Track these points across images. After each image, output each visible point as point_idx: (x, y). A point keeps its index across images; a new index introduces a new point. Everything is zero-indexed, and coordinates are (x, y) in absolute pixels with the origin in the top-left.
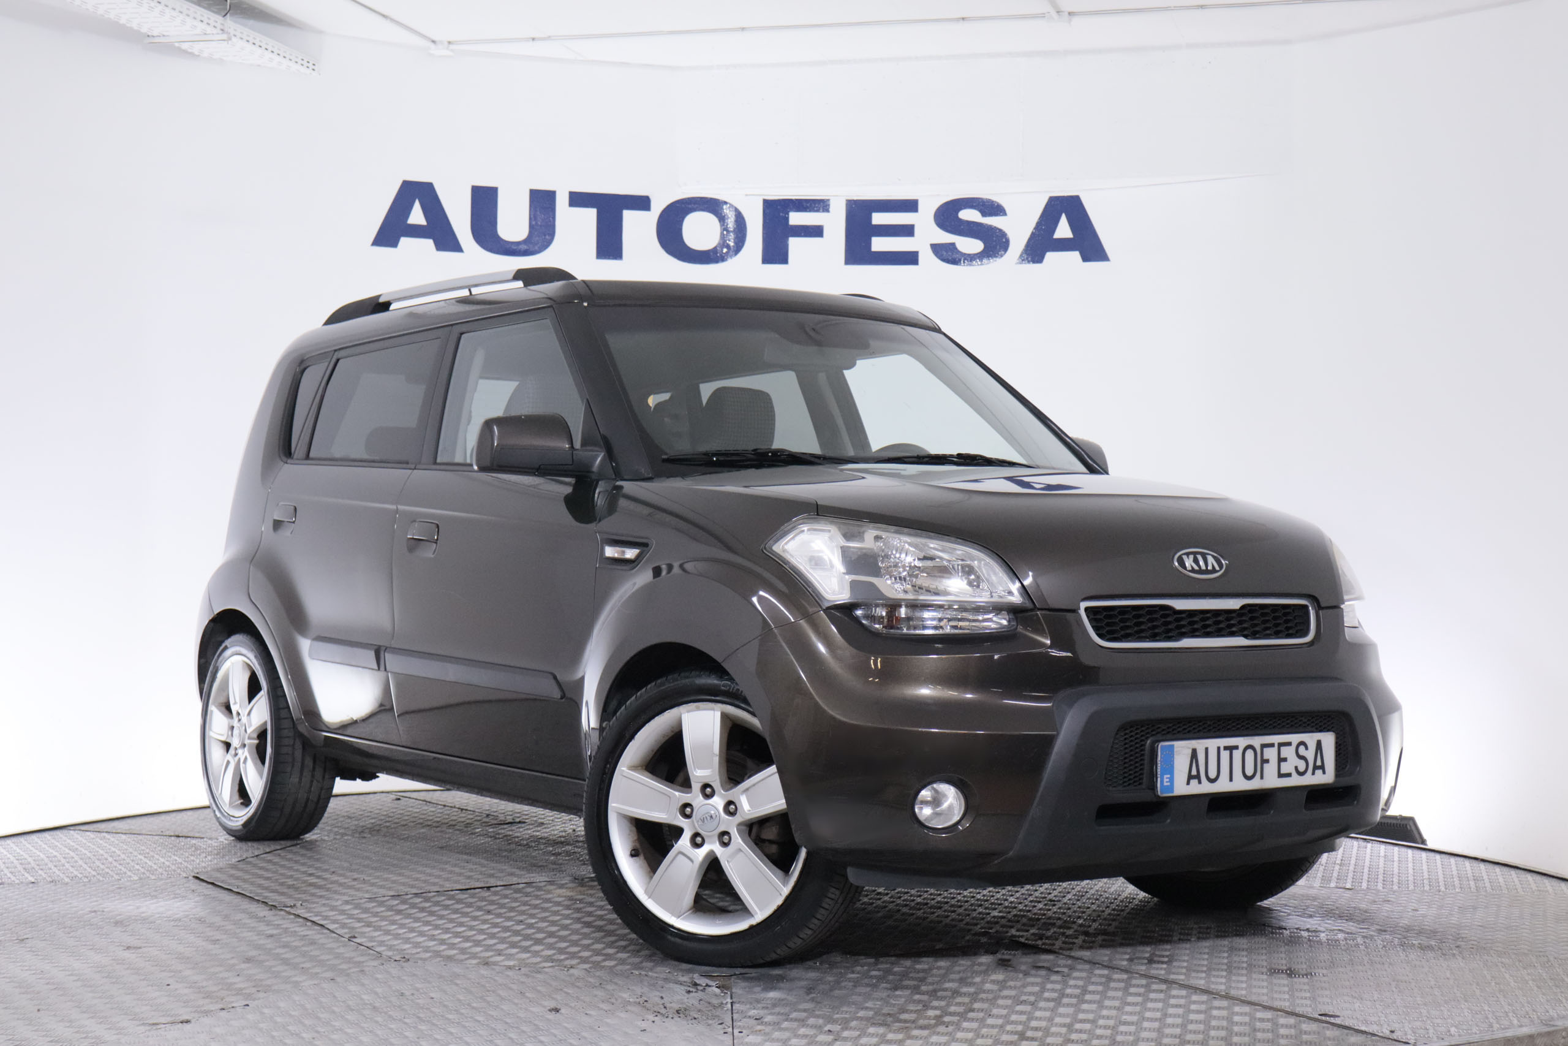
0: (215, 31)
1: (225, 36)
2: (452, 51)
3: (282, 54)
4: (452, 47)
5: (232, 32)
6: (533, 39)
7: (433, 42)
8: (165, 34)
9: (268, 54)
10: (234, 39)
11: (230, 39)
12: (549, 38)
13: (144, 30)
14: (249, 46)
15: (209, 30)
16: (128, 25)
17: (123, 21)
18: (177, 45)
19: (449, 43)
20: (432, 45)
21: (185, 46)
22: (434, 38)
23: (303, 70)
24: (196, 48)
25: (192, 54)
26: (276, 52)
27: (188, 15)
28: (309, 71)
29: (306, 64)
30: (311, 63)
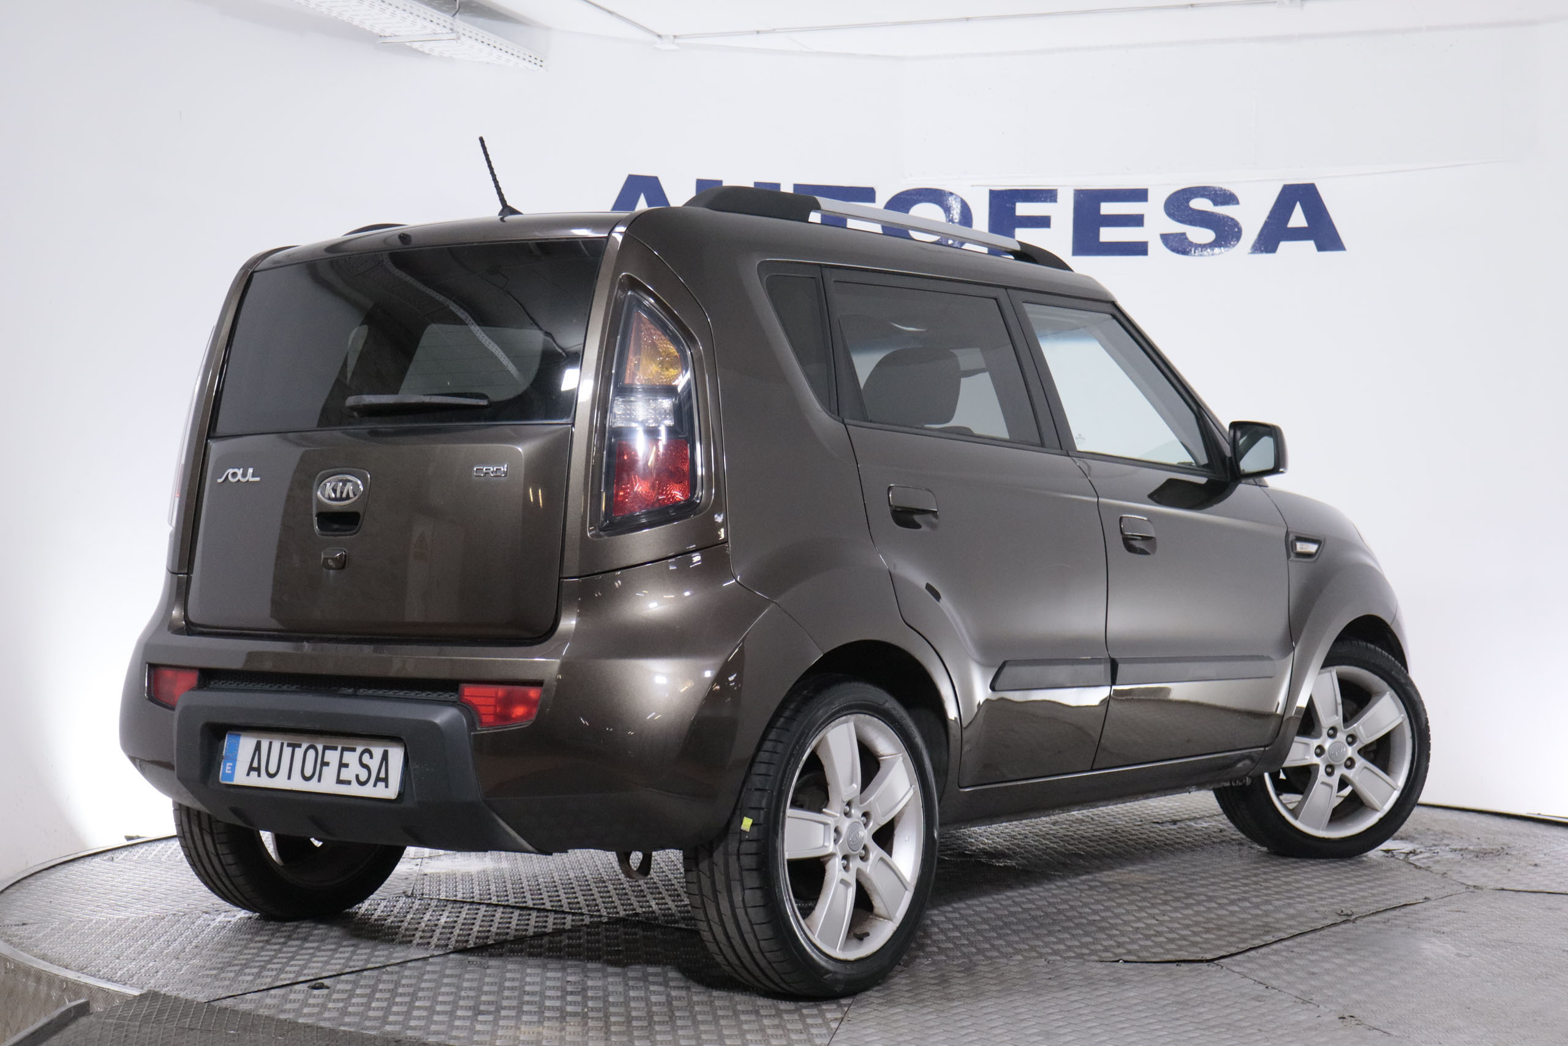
1: (454, 36)
4: (677, 41)
6: (758, 32)
7: (659, 36)
8: (397, 34)
9: (496, 52)
10: (463, 38)
11: (459, 38)
12: (774, 31)
13: (376, 31)
15: (439, 29)
16: (361, 26)
18: (408, 44)
21: (416, 45)
22: (660, 33)
23: (531, 66)
24: (426, 47)
25: (423, 53)
26: (504, 49)
28: (537, 67)
29: (534, 61)
30: (539, 59)
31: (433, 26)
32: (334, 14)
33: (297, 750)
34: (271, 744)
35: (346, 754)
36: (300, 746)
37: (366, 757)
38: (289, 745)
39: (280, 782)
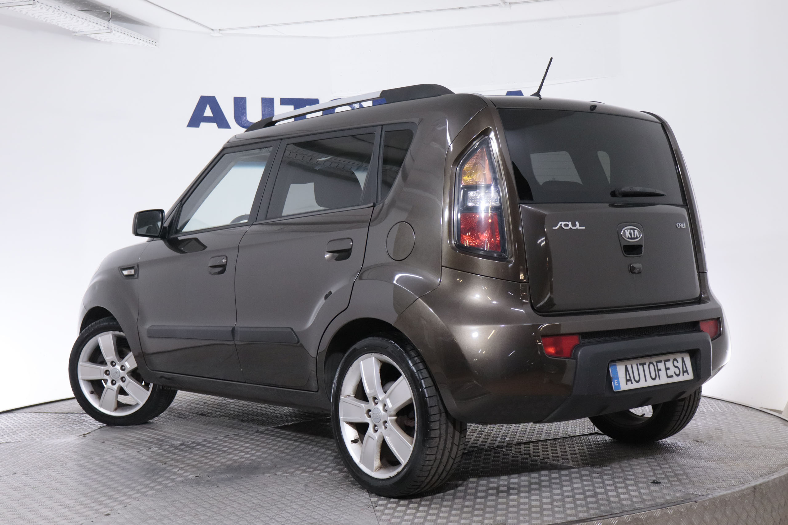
0: (104, 28)
1: (109, 31)
2: (221, 34)
3: (139, 38)
4: (221, 32)
5: (113, 29)
6: (259, 27)
7: (212, 30)
8: (82, 31)
9: (132, 39)
10: (114, 32)
11: (112, 32)
12: (266, 26)
13: (71, 29)
14: (122, 35)
15: (102, 28)
16: (63, 27)
17: (60, 25)
18: (88, 36)
19: (220, 30)
20: (212, 31)
21: (92, 36)
22: (213, 28)
23: (150, 45)
24: (98, 37)
25: (96, 40)
26: (136, 37)
27: (90, 21)
28: (153, 46)
29: (151, 43)
30: (154, 42)
31: (97, 26)
32: (48, 21)
33: (645, 366)
34: (632, 365)
35: (666, 363)
36: (645, 364)
37: (675, 362)
38: (640, 364)
39: (643, 384)
